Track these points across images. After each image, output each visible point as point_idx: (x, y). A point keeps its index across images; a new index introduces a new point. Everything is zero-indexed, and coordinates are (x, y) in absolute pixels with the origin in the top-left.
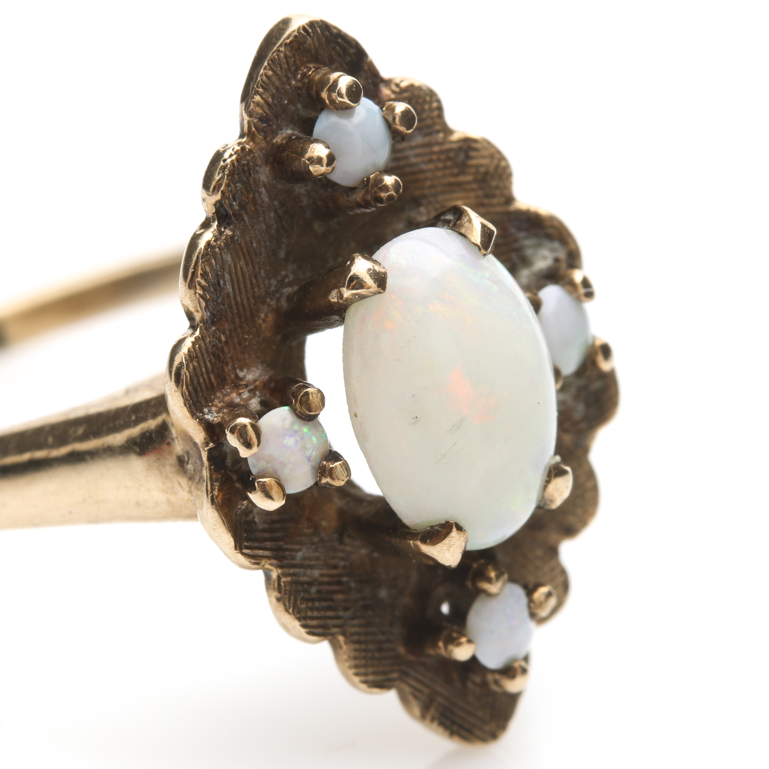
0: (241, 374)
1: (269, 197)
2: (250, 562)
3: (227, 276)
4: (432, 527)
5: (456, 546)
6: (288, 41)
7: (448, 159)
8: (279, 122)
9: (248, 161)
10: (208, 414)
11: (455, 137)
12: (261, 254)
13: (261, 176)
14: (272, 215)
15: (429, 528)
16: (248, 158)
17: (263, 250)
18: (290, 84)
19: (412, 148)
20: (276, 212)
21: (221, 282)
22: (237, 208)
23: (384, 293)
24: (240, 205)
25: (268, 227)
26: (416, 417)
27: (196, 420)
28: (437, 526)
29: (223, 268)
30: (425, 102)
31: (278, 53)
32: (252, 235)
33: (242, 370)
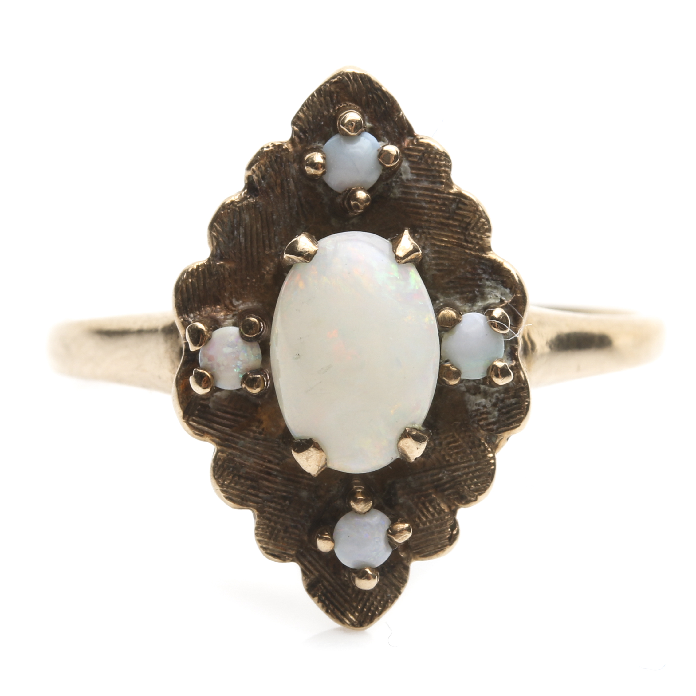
0: (236, 303)
1: (296, 187)
2: (193, 431)
3: (242, 230)
4: (301, 440)
5: (312, 458)
6: (333, 80)
7: (444, 205)
8: (314, 136)
9: (282, 155)
10: (191, 318)
11: (454, 190)
12: (279, 225)
13: (291, 170)
14: (295, 200)
15: (299, 440)
16: (283, 153)
17: (281, 223)
18: (329, 111)
19: (418, 188)
20: (299, 199)
21: (236, 233)
22: (265, 185)
23: (308, 263)
24: (268, 184)
25: (291, 208)
26: (299, 354)
27: (180, 319)
28: (304, 440)
29: (239, 224)
30: (435, 159)
31: (325, 87)
32: (274, 210)
33: (238, 300)
